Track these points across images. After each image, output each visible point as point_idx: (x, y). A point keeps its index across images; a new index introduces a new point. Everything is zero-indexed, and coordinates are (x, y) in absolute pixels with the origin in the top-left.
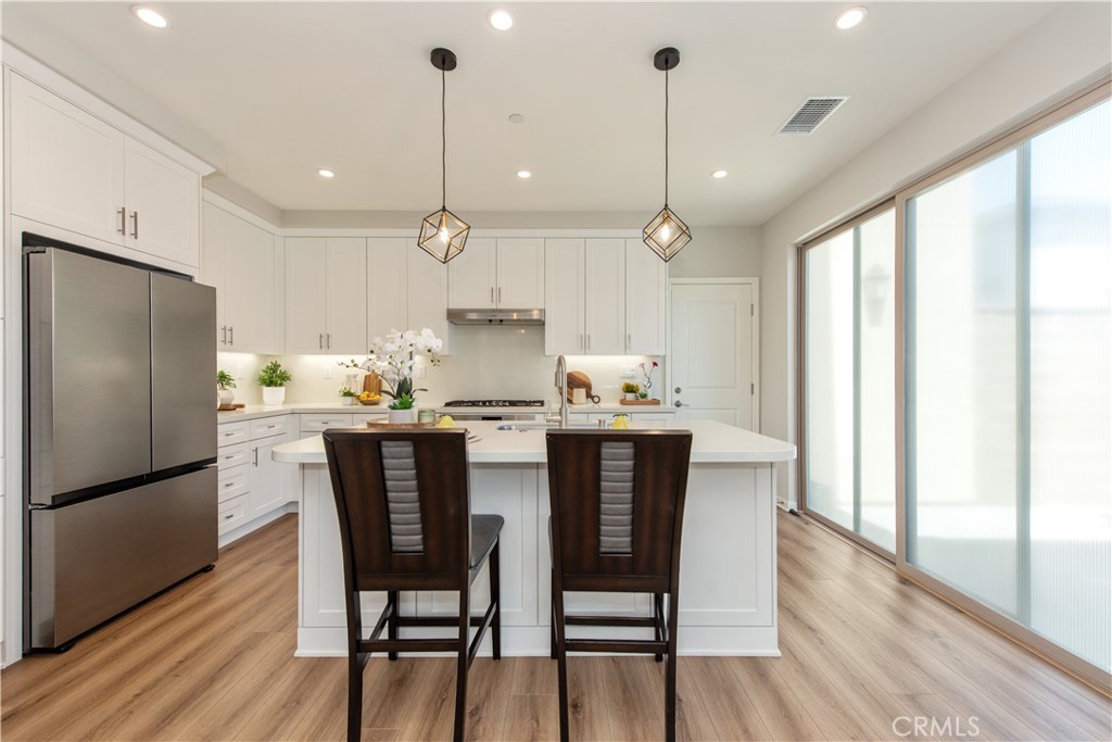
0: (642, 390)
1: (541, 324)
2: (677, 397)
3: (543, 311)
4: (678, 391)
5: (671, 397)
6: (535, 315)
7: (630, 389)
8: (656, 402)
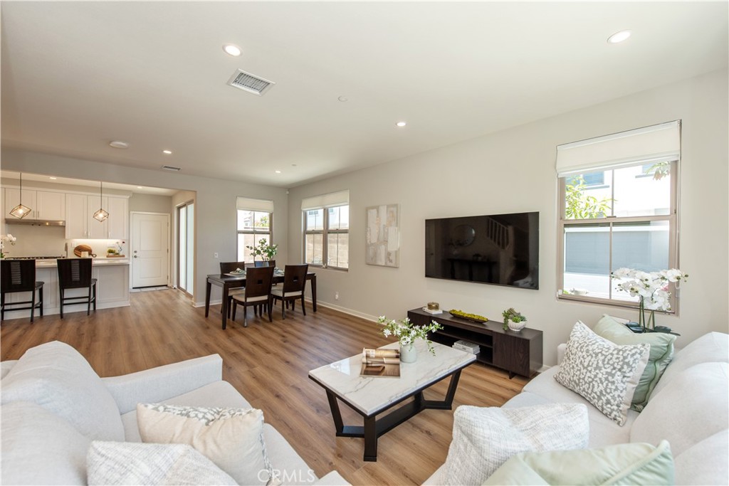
0: (117, 252)
1: (64, 227)
2: (135, 254)
3: (65, 222)
4: (135, 252)
5: (132, 254)
6: (61, 223)
7: (110, 251)
8: (123, 256)
